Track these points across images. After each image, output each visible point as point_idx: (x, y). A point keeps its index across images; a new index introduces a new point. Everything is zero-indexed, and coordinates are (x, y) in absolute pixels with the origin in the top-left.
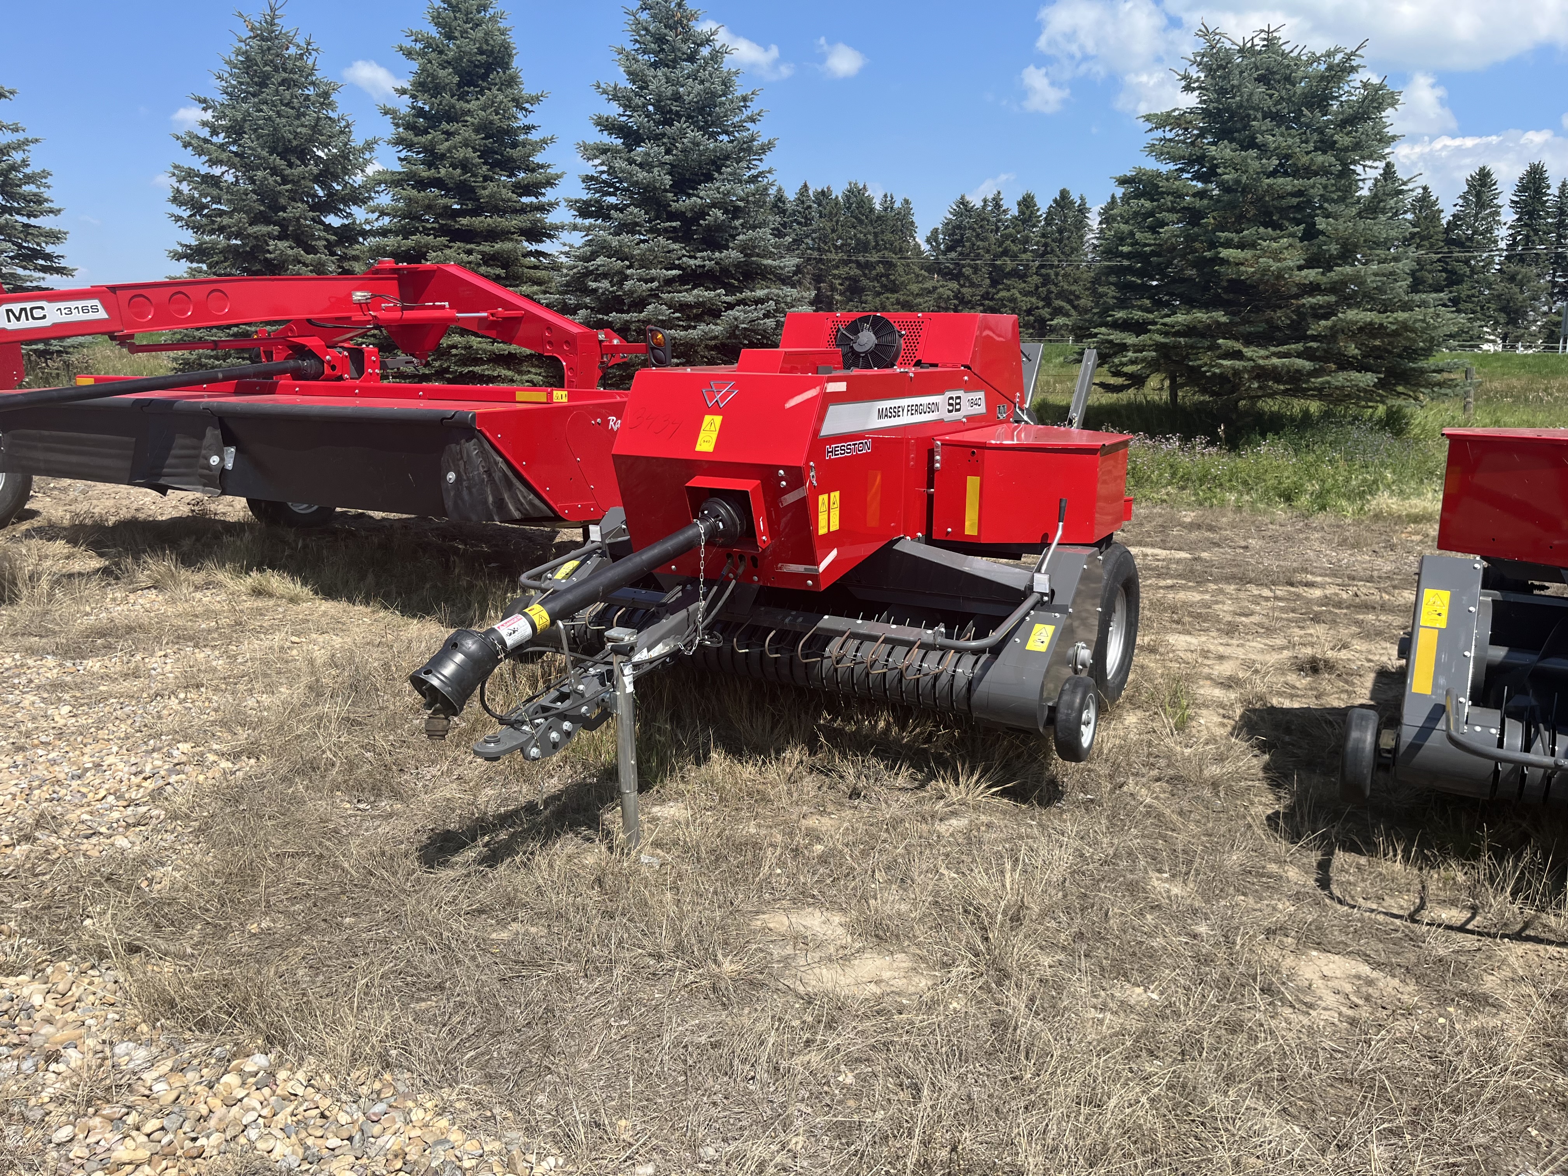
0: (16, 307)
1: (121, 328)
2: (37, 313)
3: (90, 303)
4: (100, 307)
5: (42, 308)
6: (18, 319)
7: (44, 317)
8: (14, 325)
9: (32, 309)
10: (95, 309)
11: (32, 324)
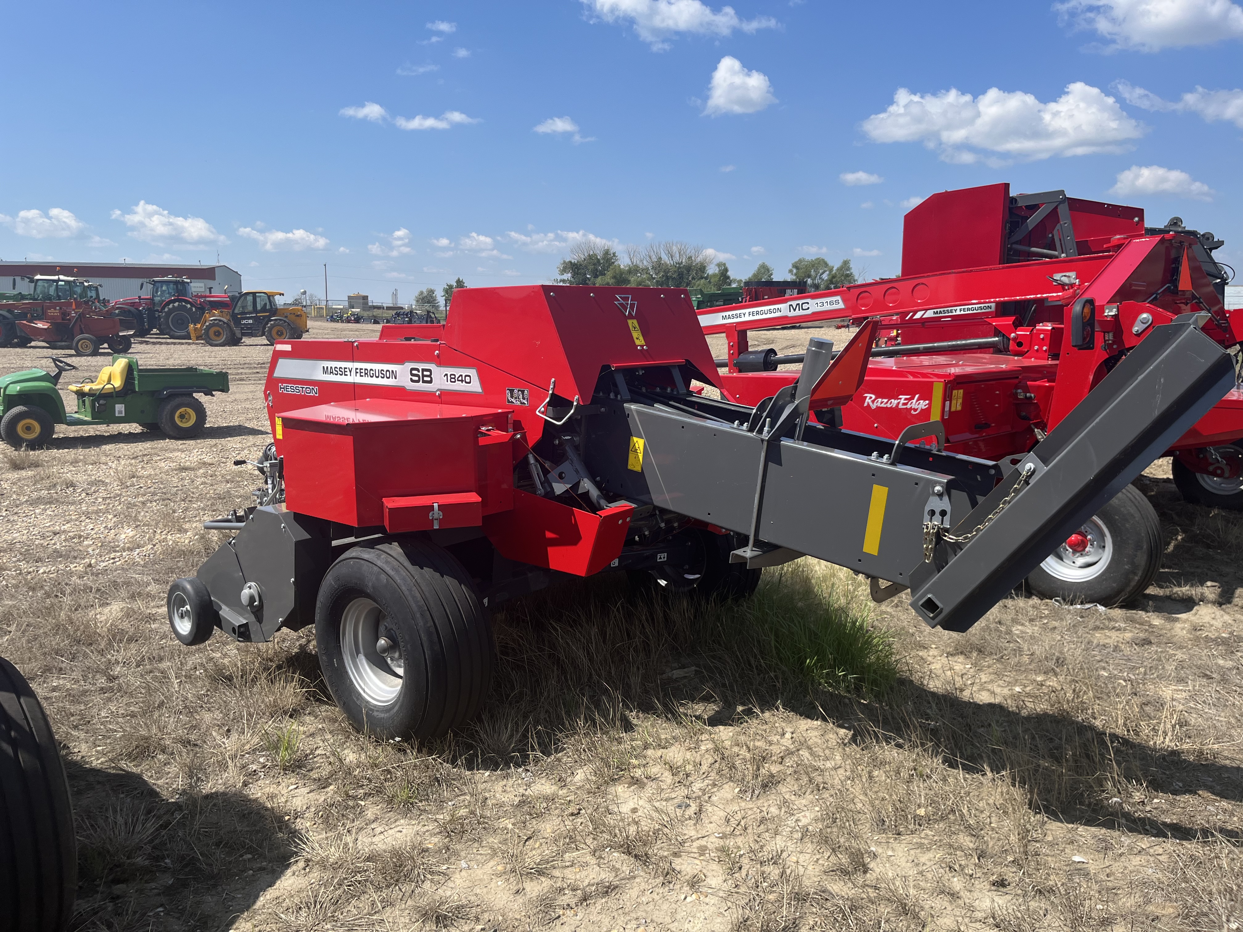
0: (794, 303)
1: (851, 314)
2: (805, 306)
3: (834, 299)
4: (840, 301)
5: (808, 303)
6: (795, 310)
7: (808, 308)
8: (792, 314)
9: (802, 304)
10: (837, 302)
11: (802, 313)
